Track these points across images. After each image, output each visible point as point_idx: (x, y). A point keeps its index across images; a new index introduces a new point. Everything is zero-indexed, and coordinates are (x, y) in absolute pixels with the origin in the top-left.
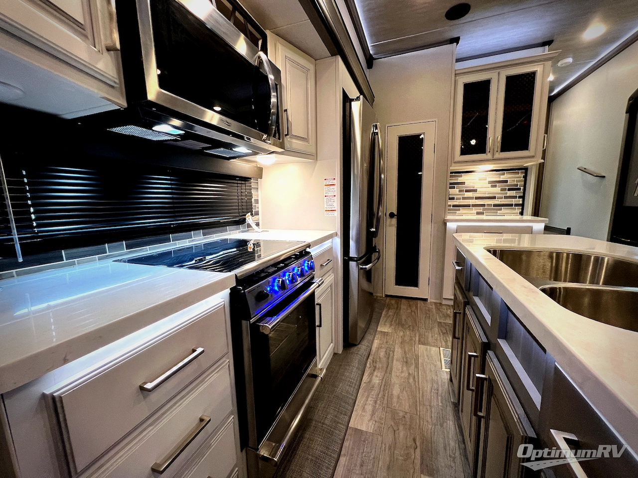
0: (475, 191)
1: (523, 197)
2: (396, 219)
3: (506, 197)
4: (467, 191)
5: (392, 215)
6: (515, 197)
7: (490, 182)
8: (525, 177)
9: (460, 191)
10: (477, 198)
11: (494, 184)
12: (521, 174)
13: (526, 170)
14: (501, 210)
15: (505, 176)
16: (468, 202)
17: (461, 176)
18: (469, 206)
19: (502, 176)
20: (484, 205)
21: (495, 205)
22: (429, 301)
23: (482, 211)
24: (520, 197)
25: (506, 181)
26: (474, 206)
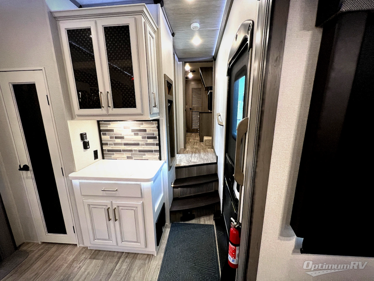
0: (122, 138)
1: (159, 145)
2: (32, 172)
3: (147, 144)
4: (116, 138)
5: (26, 168)
6: (153, 144)
7: (133, 131)
8: (158, 127)
9: (111, 138)
10: (126, 144)
11: (136, 132)
12: (155, 125)
13: (158, 121)
14: (145, 155)
15: (144, 126)
16: (119, 148)
17: (109, 124)
18: (120, 151)
19: (141, 126)
20: (131, 151)
21: (140, 151)
22: (78, 246)
23: (131, 156)
24: (157, 145)
25: (145, 131)
26: (124, 151)
